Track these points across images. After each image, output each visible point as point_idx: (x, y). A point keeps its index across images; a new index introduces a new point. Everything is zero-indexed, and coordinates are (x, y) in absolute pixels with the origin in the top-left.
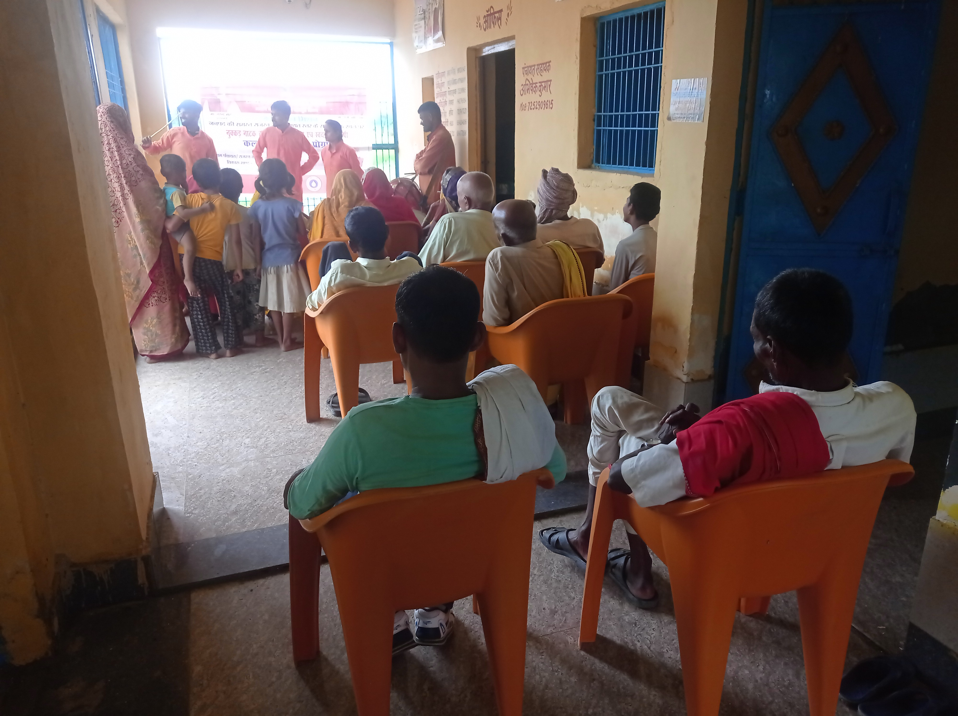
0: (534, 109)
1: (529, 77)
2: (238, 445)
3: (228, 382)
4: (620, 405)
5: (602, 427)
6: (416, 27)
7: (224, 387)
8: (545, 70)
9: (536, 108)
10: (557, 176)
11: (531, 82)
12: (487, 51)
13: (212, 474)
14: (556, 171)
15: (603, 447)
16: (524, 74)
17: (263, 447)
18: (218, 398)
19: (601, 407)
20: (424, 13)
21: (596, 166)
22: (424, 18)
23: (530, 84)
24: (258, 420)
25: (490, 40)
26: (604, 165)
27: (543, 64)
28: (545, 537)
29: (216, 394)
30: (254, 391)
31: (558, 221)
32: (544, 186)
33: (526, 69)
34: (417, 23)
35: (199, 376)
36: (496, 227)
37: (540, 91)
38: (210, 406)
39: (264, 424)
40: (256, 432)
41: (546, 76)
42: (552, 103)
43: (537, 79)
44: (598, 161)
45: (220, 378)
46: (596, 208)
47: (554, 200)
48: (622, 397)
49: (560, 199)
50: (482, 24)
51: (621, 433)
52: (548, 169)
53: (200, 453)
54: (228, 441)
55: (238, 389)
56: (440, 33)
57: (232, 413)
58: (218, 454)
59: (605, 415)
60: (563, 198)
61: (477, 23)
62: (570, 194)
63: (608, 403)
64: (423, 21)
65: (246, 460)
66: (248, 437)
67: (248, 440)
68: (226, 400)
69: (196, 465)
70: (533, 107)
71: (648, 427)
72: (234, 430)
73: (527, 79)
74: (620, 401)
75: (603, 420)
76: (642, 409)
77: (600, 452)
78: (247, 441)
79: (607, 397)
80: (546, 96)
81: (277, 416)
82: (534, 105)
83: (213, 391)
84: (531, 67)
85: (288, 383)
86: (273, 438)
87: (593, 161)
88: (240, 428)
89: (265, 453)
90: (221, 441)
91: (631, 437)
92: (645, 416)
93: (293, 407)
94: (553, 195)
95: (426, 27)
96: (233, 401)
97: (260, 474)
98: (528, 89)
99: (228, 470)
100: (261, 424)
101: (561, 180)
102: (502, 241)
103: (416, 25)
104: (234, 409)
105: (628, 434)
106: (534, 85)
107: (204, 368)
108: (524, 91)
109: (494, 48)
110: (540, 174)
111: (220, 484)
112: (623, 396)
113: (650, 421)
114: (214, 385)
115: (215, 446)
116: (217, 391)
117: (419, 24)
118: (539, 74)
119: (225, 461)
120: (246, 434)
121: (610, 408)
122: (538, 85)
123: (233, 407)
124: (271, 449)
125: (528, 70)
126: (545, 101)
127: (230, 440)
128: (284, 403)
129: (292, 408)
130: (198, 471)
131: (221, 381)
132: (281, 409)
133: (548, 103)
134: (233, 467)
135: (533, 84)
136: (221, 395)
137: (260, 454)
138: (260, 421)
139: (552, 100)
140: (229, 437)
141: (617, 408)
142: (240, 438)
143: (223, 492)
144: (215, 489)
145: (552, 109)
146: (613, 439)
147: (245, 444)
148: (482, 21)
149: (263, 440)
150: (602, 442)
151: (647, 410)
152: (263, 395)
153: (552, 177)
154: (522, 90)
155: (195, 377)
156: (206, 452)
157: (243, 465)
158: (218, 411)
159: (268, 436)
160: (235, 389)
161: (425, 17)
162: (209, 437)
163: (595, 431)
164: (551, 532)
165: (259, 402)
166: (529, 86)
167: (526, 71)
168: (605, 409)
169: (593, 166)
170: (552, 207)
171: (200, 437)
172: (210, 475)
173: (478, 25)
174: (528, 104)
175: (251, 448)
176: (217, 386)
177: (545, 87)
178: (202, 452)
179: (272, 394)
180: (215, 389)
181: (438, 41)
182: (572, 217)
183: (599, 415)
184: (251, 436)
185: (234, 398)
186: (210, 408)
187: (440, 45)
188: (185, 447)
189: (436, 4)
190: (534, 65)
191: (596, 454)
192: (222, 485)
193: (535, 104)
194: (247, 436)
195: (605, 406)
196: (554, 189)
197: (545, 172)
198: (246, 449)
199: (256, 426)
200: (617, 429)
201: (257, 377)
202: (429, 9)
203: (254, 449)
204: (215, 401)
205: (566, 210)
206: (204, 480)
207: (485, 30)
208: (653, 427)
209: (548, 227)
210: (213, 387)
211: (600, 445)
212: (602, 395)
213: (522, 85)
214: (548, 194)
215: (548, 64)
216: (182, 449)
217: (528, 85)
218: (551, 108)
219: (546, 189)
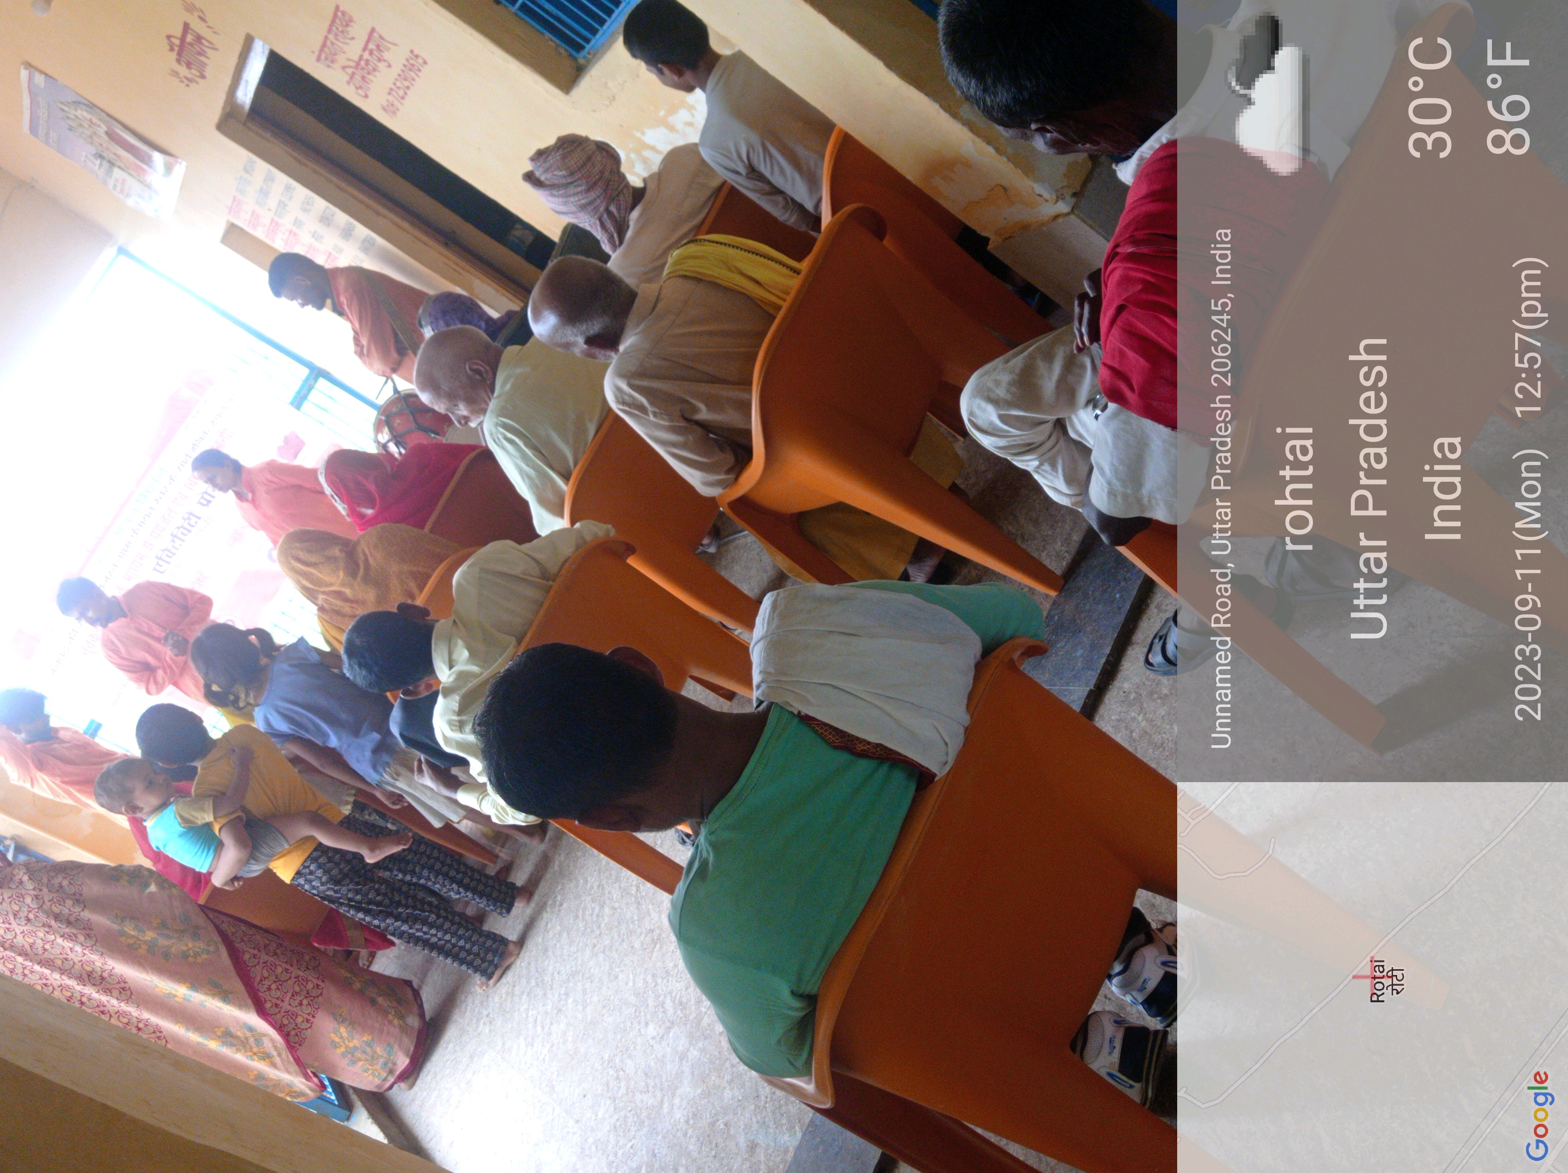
0: (406, 93)
1: (341, 60)
2: (649, 1051)
3: (533, 983)
4: (1009, 397)
5: (1029, 449)
6: (118, 188)
7: (535, 996)
8: (347, 25)
9: (408, 88)
10: (551, 160)
11: (353, 64)
12: (246, 94)
13: (665, 1131)
14: (540, 155)
15: (1064, 470)
16: (329, 66)
17: (679, 1012)
18: (548, 1021)
19: (990, 430)
20: (101, 157)
21: (585, 58)
22: (112, 164)
23: (356, 68)
24: (631, 984)
25: (228, 81)
26: (593, 42)
27: (333, 21)
28: (1159, 665)
29: (539, 1019)
30: (578, 950)
31: (635, 214)
32: (553, 195)
33: (323, 57)
34: (111, 182)
35: (490, 1023)
36: (567, 346)
37: (379, 60)
38: (553, 1045)
39: (645, 979)
40: (648, 1005)
41: (359, 32)
42: (417, 56)
43: (353, 50)
44: (579, 48)
45: (517, 990)
46: (662, 113)
47: (593, 195)
48: (997, 383)
49: (595, 183)
50: (189, 76)
51: (1060, 425)
52: (528, 167)
53: (618, 1124)
54: (629, 1062)
55: (556, 975)
56: (157, 157)
57: (589, 1018)
58: (638, 1097)
59: (1008, 432)
60: (597, 177)
61: (182, 82)
62: (598, 157)
63: (990, 415)
64: (116, 171)
65: (681, 1059)
66: (647, 1024)
67: (651, 1027)
68: (560, 1010)
69: (632, 1147)
70: (401, 93)
71: (1081, 376)
72: (619, 1036)
73: (344, 68)
74: (1001, 392)
75: (1015, 441)
76: (1041, 365)
77: (1069, 481)
78: (651, 1030)
79: (980, 408)
80: (397, 57)
81: (645, 946)
82: (399, 88)
83: (531, 1019)
84: (324, 45)
85: (604, 882)
86: (678, 984)
87: (571, 55)
88: (622, 1026)
89: (691, 1017)
90: (622, 1073)
91: (1076, 415)
92: (1057, 368)
93: (651, 907)
94: (581, 192)
95: (131, 172)
96: (570, 1000)
97: (720, 1053)
98: (363, 78)
99: (677, 1101)
100: (640, 984)
101: (564, 157)
102: (600, 353)
103: (115, 187)
104: (584, 1008)
105: (1070, 418)
106: (363, 63)
107: (482, 1003)
108: (361, 87)
109: (247, 81)
110: (527, 187)
111: (690, 1131)
112: (996, 380)
113: (1071, 366)
114: (522, 1009)
115: (623, 1090)
116: (534, 1012)
117: (117, 180)
118: (348, 41)
119: (659, 1094)
120: (639, 1023)
121: (1002, 418)
122: (366, 55)
123: (581, 1008)
124: (693, 1001)
125: (326, 53)
126: (405, 66)
127: (630, 1057)
128: (632, 918)
129: (651, 911)
130: (644, 1152)
131: (523, 993)
132: (639, 930)
133: (411, 61)
134: (677, 1088)
135: (358, 64)
136: (546, 1013)
137: (688, 1026)
138: (634, 983)
139: (412, 52)
140: (625, 1056)
141: (1010, 404)
142: (639, 1039)
143: (707, 1138)
144: (691, 1147)
145: (428, 61)
146: (1062, 442)
147: (653, 1038)
148: (183, 71)
149: (669, 1004)
150: (1054, 466)
151: (1049, 357)
152: (595, 941)
153: (546, 171)
154: (357, 88)
155: (487, 1031)
156: (623, 1113)
157: (687, 1069)
158: (570, 1039)
159: (669, 990)
160: (552, 980)
161: (109, 161)
162: (600, 1088)
163: (1028, 463)
164: (1157, 647)
165: (601, 957)
166: (359, 73)
167: (326, 59)
168: (997, 425)
169: (581, 61)
170: (602, 209)
171: (590, 1104)
172: (664, 1138)
173: (186, 82)
174: (390, 98)
175: (668, 1035)
176: (525, 1006)
177: (378, 46)
178: (618, 1120)
179: (603, 925)
180: (530, 1014)
181: (169, 169)
182: (645, 180)
183: (1002, 442)
184: (649, 1017)
185: (567, 994)
186: (554, 1048)
187: (180, 169)
188: (591, 1140)
189: (99, 126)
190: (326, 38)
191: (1069, 489)
192: (694, 1130)
193: (398, 84)
194: (643, 1023)
195: (991, 423)
196: (571, 183)
197: (529, 177)
198: (664, 1043)
199: (637, 995)
200: (1047, 428)
201: (558, 928)
202: (101, 145)
203: (672, 1032)
204: (550, 1029)
205: (623, 184)
206: (664, 1153)
207: (203, 77)
208: (1083, 367)
209: (633, 238)
210: (524, 1015)
211: (1057, 472)
212: (971, 414)
213: (348, 83)
214: (572, 199)
215: (339, 14)
216: (590, 1149)
217: (354, 74)
218: (425, 63)
219: (562, 196)
